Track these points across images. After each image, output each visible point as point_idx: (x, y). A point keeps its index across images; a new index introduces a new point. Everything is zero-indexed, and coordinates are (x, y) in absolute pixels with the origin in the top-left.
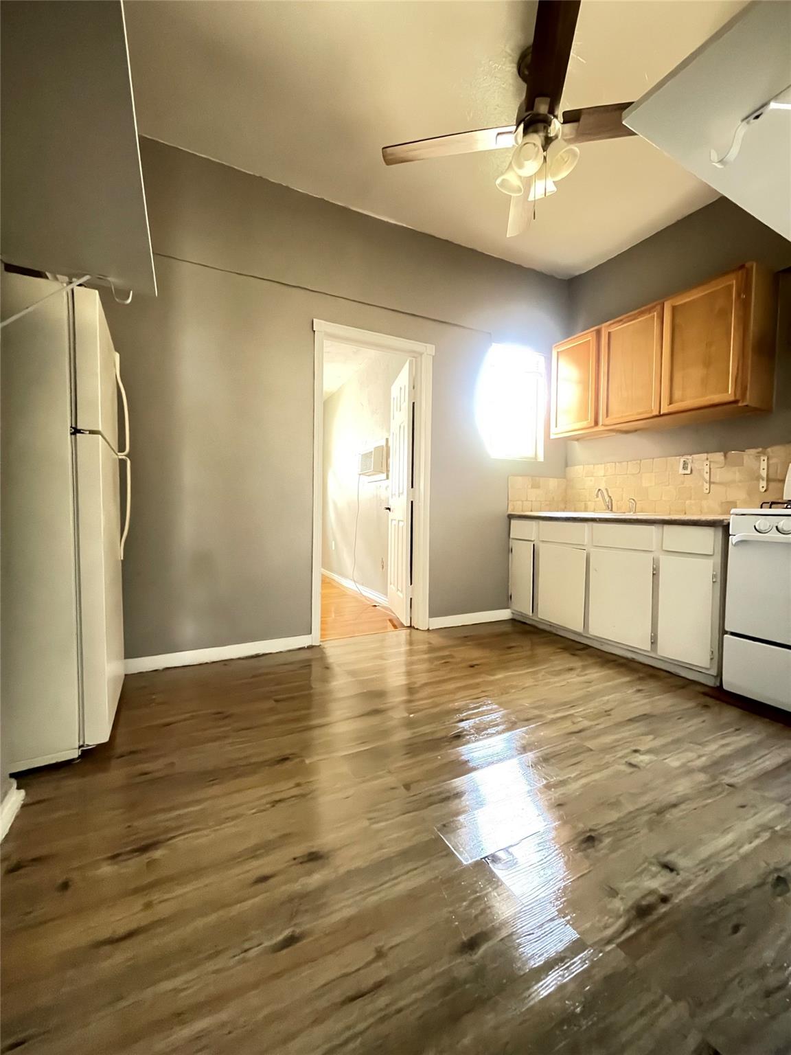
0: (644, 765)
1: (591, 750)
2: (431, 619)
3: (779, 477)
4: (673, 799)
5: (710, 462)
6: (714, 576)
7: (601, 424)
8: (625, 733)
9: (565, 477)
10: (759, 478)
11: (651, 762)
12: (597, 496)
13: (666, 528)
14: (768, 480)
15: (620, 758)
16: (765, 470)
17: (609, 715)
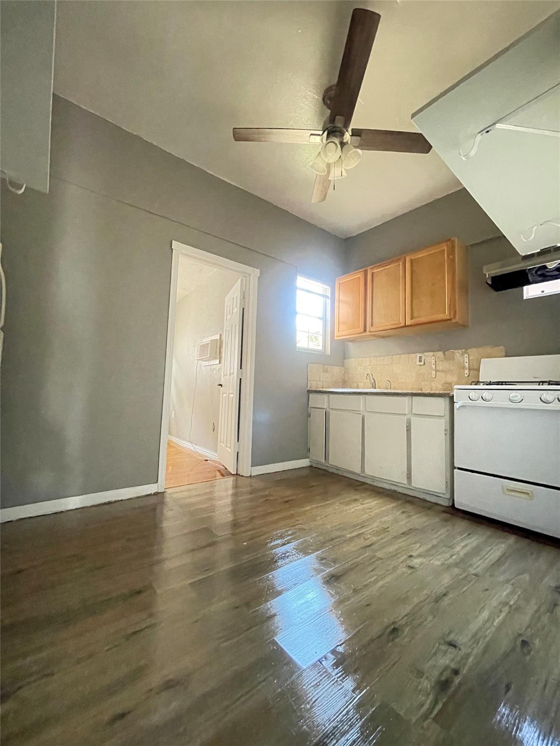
0: (419, 566)
1: (382, 559)
2: (253, 468)
3: (476, 367)
4: (443, 590)
5: (435, 357)
6: (446, 430)
7: (368, 330)
8: (401, 543)
9: (343, 366)
10: (464, 368)
11: (422, 564)
12: (367, 379)
13: (414, 398)
14: (470, 369)
15: (402, 562)
16: (468, 363)
17: (388, 531)
